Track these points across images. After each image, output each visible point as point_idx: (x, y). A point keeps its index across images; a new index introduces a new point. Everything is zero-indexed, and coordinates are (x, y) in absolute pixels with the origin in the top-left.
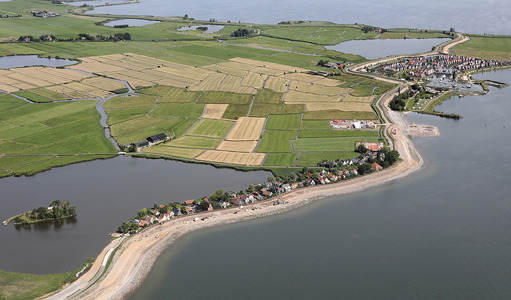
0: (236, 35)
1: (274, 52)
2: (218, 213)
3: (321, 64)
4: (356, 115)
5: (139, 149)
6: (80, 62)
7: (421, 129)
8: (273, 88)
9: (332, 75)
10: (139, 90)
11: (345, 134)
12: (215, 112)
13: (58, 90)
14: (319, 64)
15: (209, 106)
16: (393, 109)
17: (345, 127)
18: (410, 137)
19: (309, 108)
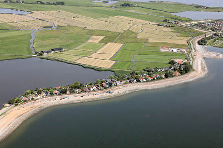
0: (123, 5)
1: (141, 14)
2: (72, 96)
3: (165, 21)
4: (176, 46)
5: (45, 54)
6: (33, 13)
7: (212, 55)
8: (133, 31)
9: (169, 26)
10: (58, 27)
11: (166, 54)
12: (96, 39)
13: (14, 25)
14: (164, 21)
15: (94, 37)
16: (199, 44)
17: (168, 51)
18: (204, 58)
19: (150, 41)
